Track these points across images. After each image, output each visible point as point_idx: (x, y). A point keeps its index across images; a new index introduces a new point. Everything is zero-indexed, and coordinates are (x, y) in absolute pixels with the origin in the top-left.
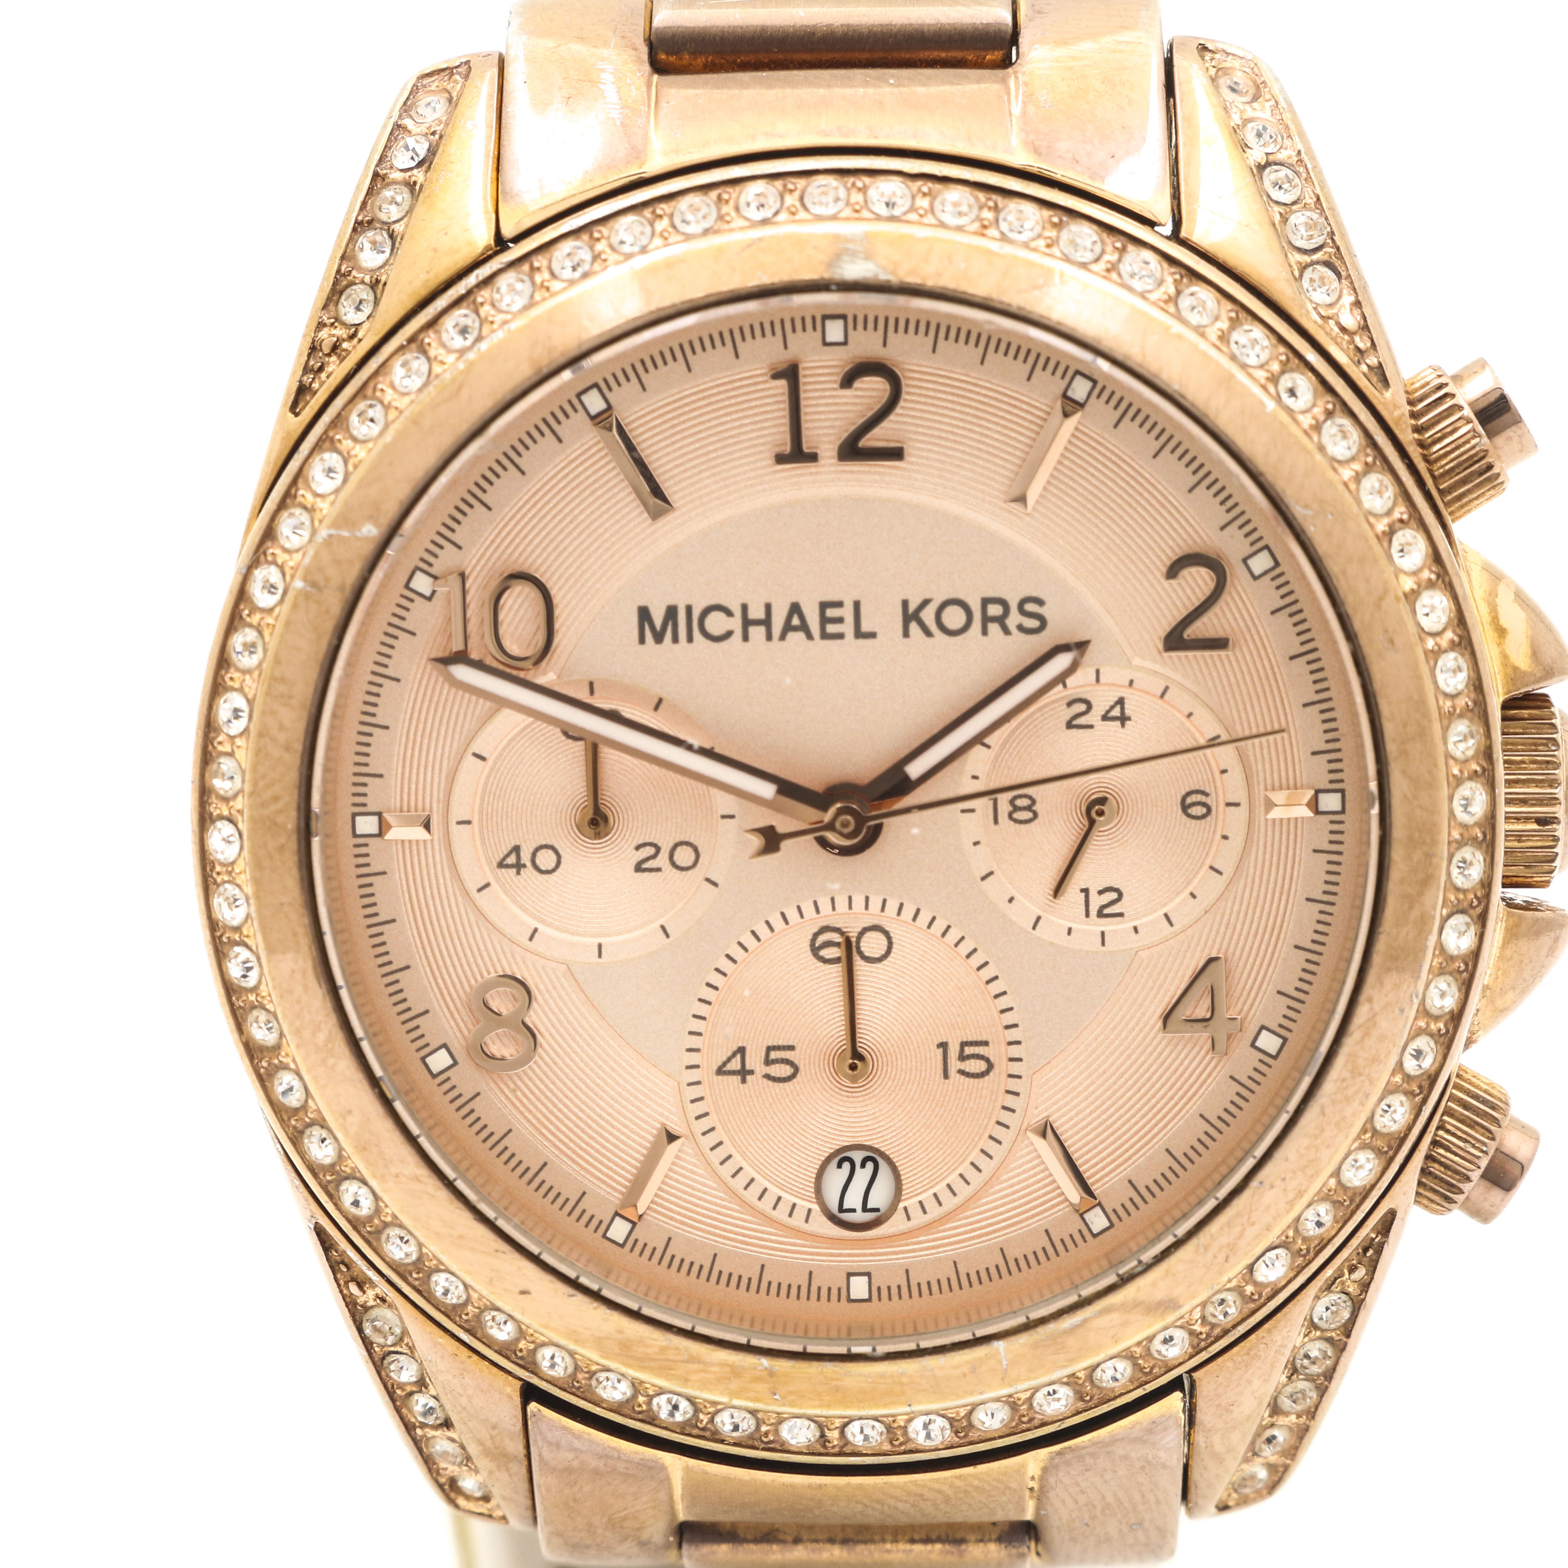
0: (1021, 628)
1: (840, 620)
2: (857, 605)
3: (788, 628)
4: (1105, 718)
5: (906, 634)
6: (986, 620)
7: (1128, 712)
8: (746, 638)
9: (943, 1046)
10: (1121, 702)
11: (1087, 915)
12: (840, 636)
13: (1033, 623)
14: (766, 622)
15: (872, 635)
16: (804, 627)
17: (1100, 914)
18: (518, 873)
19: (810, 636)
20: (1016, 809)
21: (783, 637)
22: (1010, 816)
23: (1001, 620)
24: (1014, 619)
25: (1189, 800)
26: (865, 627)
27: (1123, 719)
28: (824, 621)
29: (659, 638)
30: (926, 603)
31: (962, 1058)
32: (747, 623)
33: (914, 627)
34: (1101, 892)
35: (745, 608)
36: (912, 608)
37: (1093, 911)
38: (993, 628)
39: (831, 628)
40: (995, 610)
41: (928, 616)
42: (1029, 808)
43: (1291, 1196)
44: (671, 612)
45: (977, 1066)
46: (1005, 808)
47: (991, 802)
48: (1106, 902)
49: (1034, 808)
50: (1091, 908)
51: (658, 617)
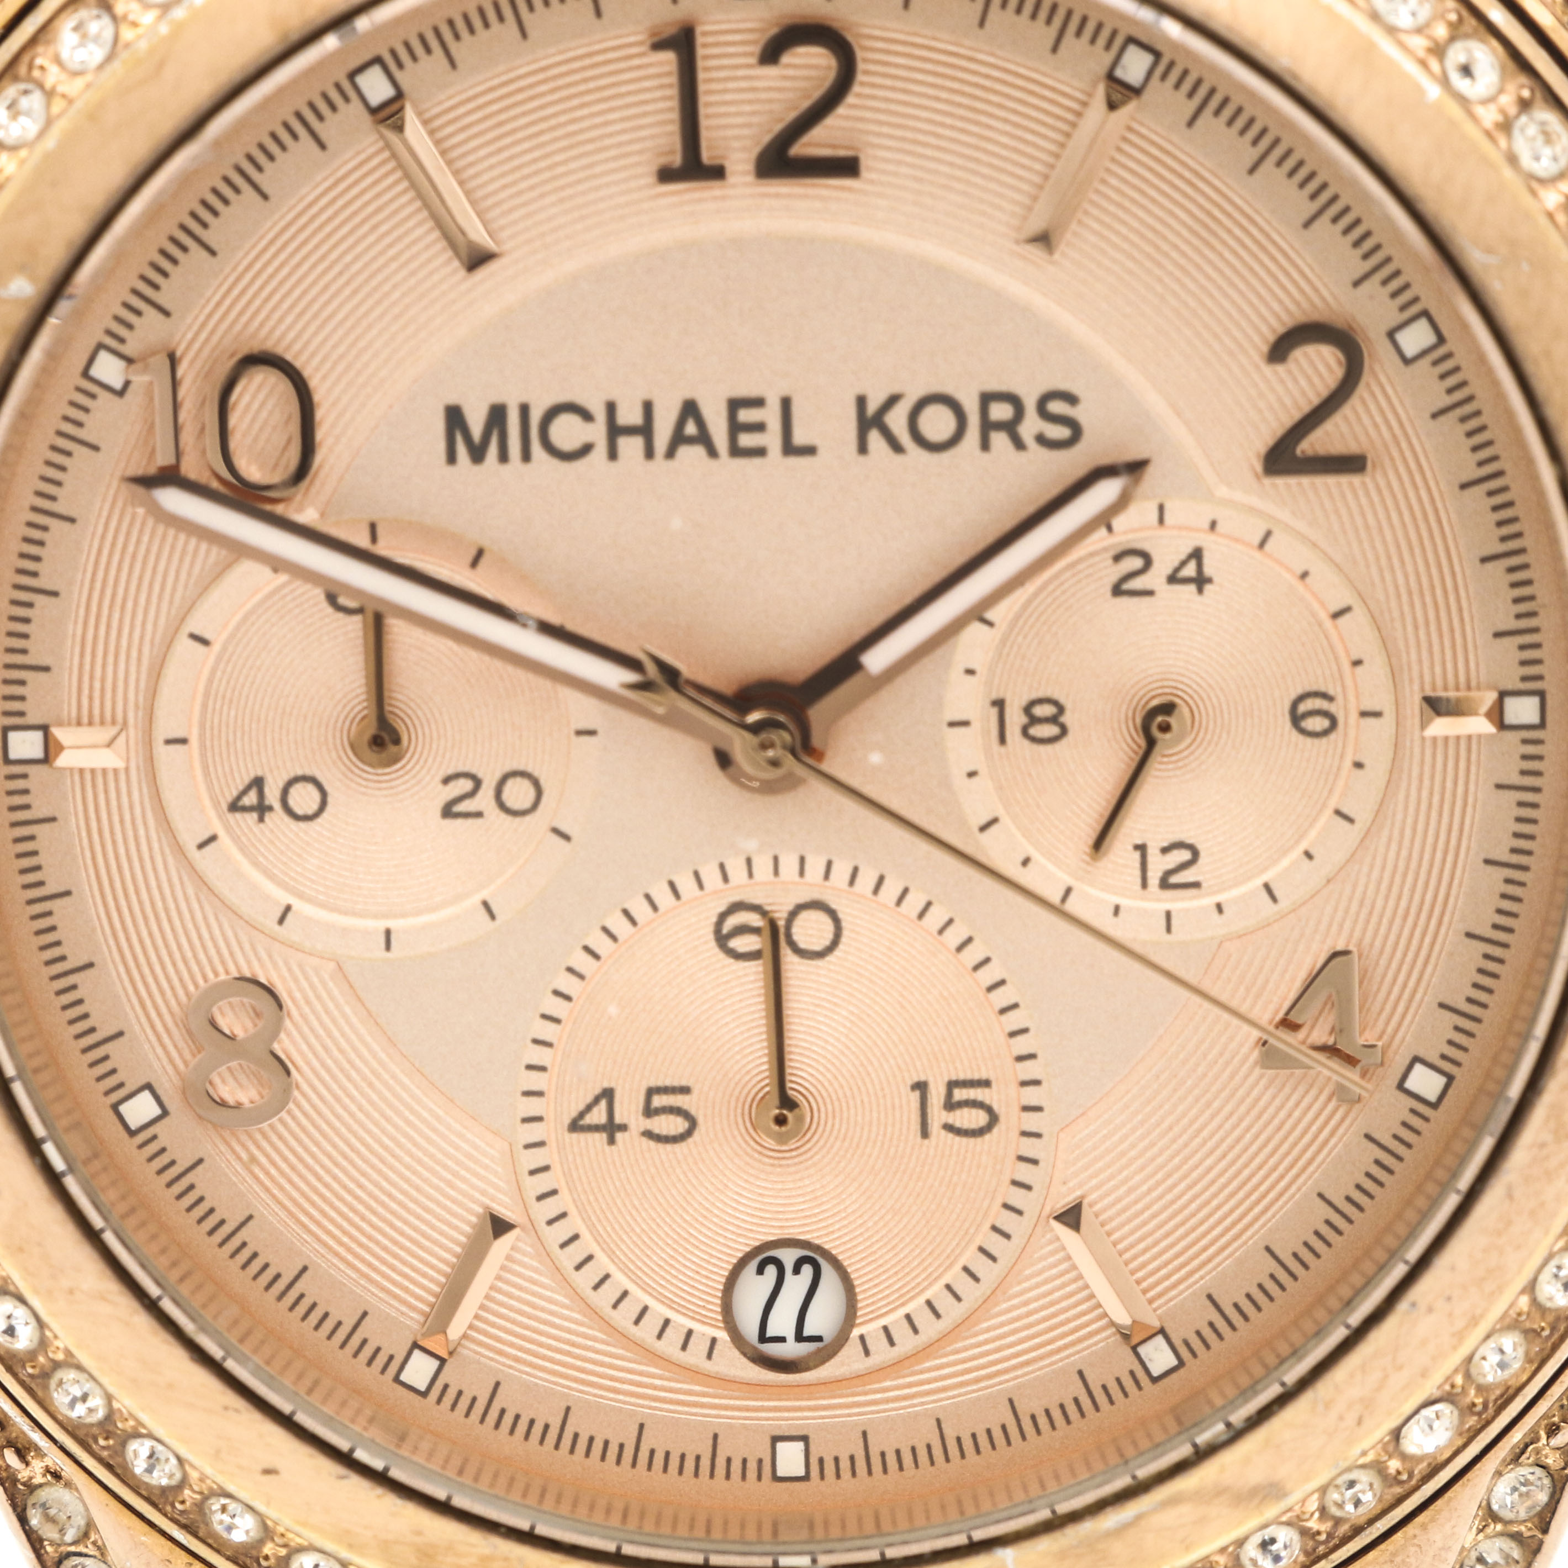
0: (1041, 440)
1: (759, 427)
2: (786, 404)
3: (679, 439)
4: (1173, 579)
5: (863, 448)
6: (987, 426)
7: (1208, 570)
8: (613, 454)
9: (921, 1087)
10: (1197, 554)
11: (1144, 885)
12: (760, 452)
13: (1059, 432)
14: (645, 430)
15: (810, 451)
16: (704, 438)
17: (1165, 884)
18: (261, 819)
19: (712, 452)
20: (1034, 720)
21: (671, 453)
22: (1025, 732)
23: (1010, 427)
24: (1031, 426)
25: (1302, 708)
26: (799, 438)
27: (1201, 581)
28: (736, 428)
29: (477, 454)
30: (893, 400)
31: (950, 1105)
32: (615, 431)
33: (875, 439)
34: (1165, 850)
35: (611, 408)
36: (872, 408)
37: (1154, 877)
38: (1000, 440)
39: (746, 440)
40: (1000, 412)
41: (897, 420)
42: (1054, 720)
43: (1460, 1324)
44: (497, 415)
45: (972, 1118)
46: (1015, 719)
47: (994, 711)
48: (1171, 866)
49: (1062, 719)
50: (1150, 874)
51: (476, 422)
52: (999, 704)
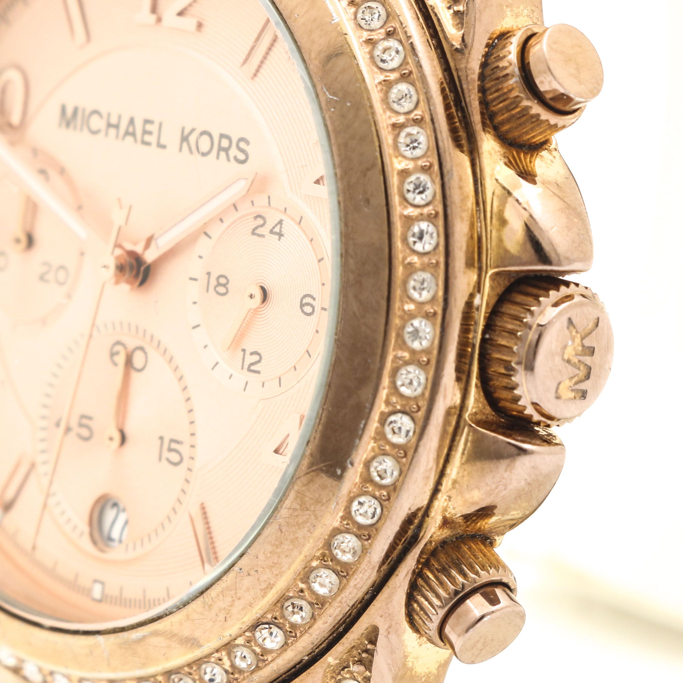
0: (236, 158)
1: (150, 133)
2: (161, 125)
3: (127, 133)
4: (271, 232)
5: (181, 150)
6: (220, 149)
7: (284, 231)
8: (107, 134)
9: (161, 438)
10: (280, 222)
11: (242, 368)
13: (241, 157)
14: (117, 127)
15: (164, 147)
16: (133, 134)
17: (249, 370)
19: (136, 141)
20: (219, 284)
21: (123, 138)
22: (215, 288)
23: (226, 150)
24: (234, 151)
25: (304, 301)
26: (163, 141)
27: (280, 235)
28: (145, 132)
29: (68, 125)
30: (193, 130)
31: (170, 450)
32: (109, 125)
33: (185, 145)
34: (252, 354)
35: (109, 115)
36: (186, 132)
37: (246, 367)
38: (223, 154)
39: (147, 138)
40: (225, 143)
41: (192, 139)
42: (224, 285)
44: (76, 111)
45: (175, 457)
46: (213, 282)
47: (207, 276)
48: (253, 361)
49: (227, 286)
50: (245, 363)
51: (69, 111)
52: (209, 274)
